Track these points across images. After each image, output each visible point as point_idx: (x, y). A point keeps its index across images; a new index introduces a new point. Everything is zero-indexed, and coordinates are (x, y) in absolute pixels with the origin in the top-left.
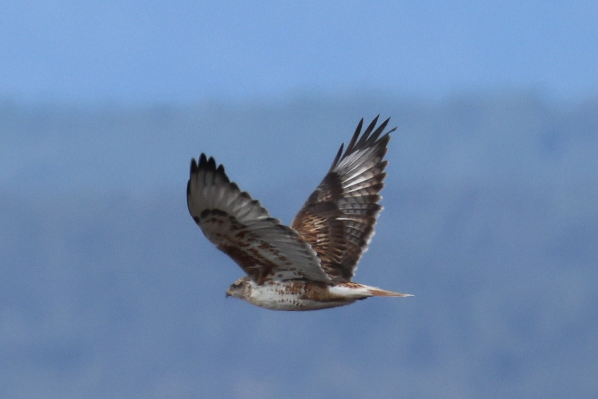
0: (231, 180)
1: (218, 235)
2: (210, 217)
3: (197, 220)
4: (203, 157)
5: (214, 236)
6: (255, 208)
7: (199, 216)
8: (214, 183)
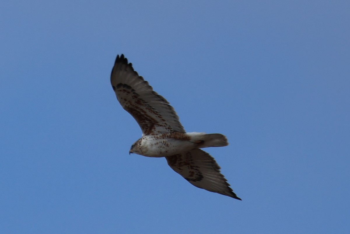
0: (135, 70)
1: (125, 100)
2: (122, 88)
3: (114, 88)
4: (122, 56)
5: (123, 101)
6: (146, 85)
7: (115, 86)
8: (126, 70)
